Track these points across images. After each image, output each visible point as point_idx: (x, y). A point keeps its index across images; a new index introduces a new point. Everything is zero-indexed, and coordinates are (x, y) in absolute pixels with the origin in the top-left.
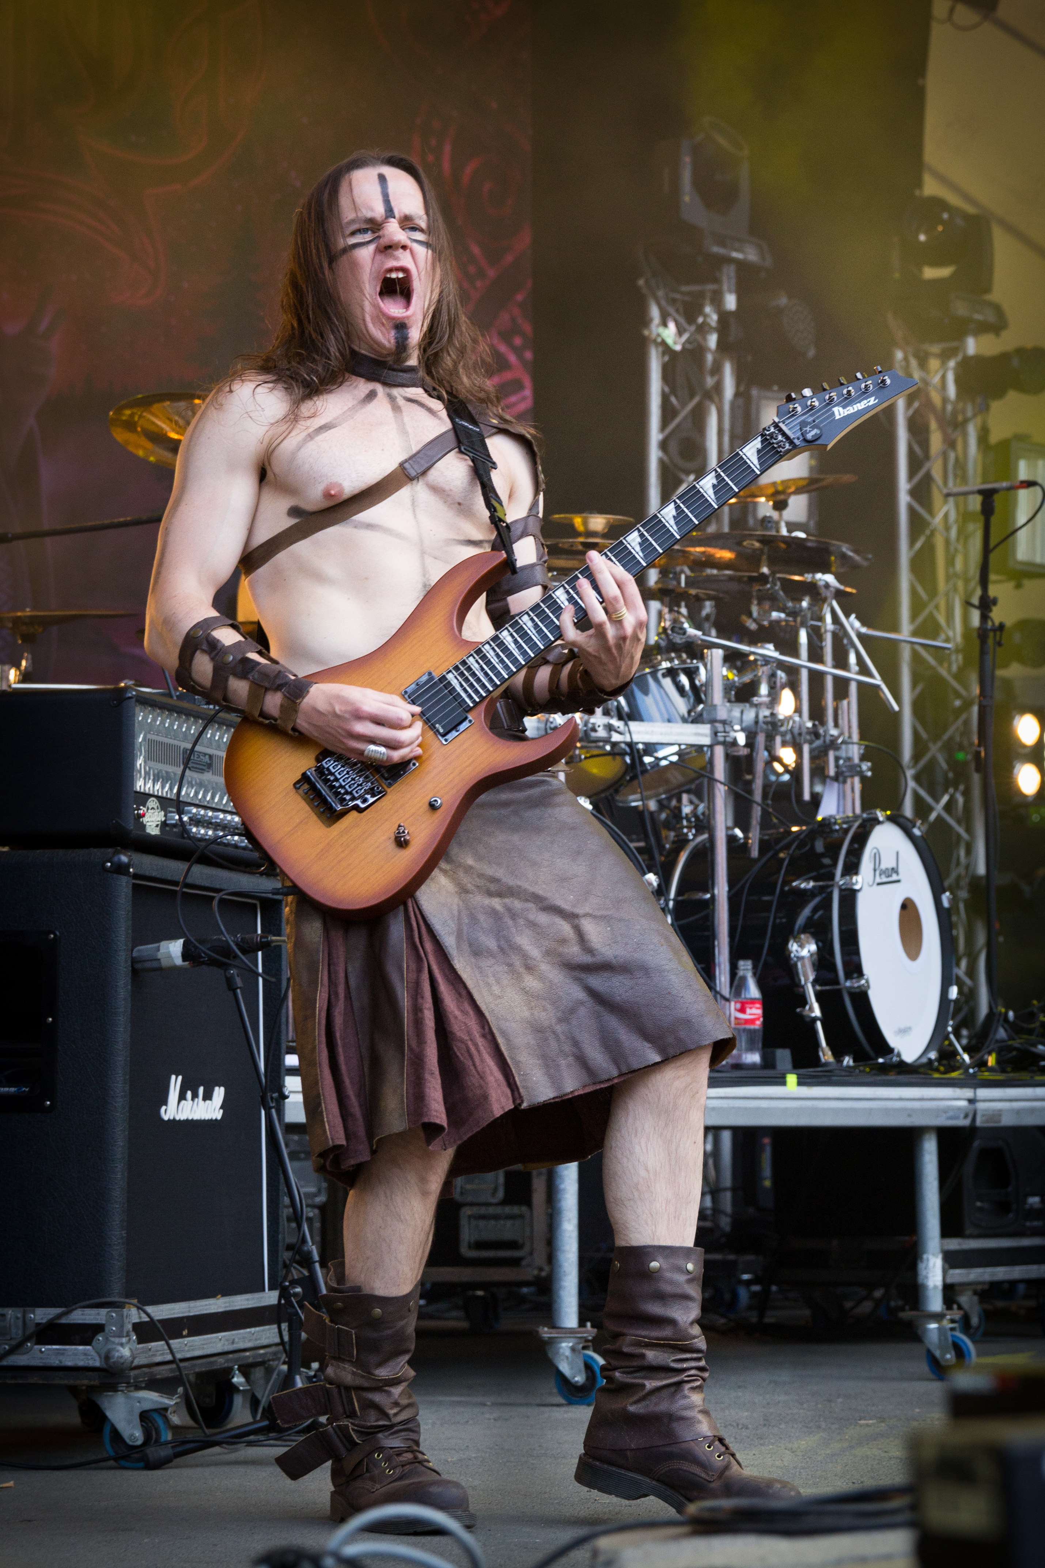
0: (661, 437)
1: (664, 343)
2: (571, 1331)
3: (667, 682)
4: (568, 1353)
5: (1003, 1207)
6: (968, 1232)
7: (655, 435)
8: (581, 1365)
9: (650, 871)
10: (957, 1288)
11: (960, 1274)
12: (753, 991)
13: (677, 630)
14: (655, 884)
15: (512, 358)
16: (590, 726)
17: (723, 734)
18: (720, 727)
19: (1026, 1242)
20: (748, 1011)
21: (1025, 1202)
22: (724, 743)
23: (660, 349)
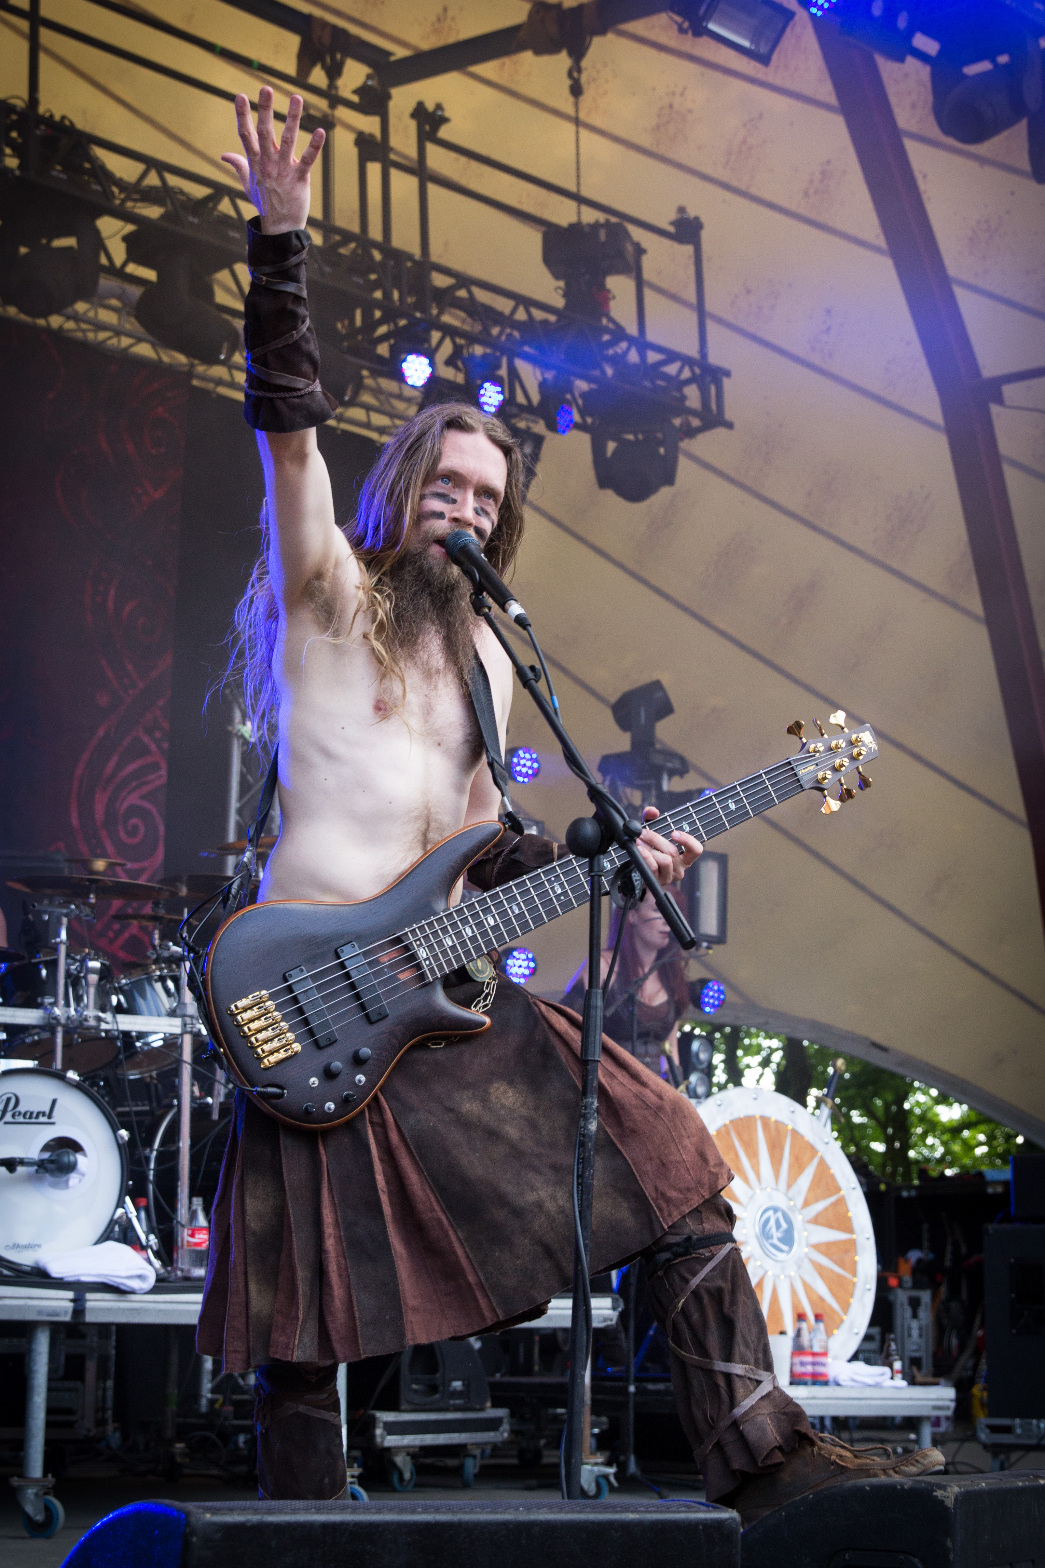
0: (238, 805)
1: (242, 736)
2: (36, 1480)
3: (158, 986)
4: (32, 1497)
5: (433, 1389)
6: (403, 1407)
7: (234, 804)
8: (42, 1507)
9: (122, 1128)
10: (393, 1450)
11: (395, 1440)
12: (202, 1221)
13: (163, 947)
14: (126, 1138)
15: (153, 747)
16: (84, 1017)
17: (191, 1026)
18: (188, 1020)
19: (450, 1416)
20: (197, 1236)
21: (450, 1386)
22: (191, 1032)
23: (241, 741)
